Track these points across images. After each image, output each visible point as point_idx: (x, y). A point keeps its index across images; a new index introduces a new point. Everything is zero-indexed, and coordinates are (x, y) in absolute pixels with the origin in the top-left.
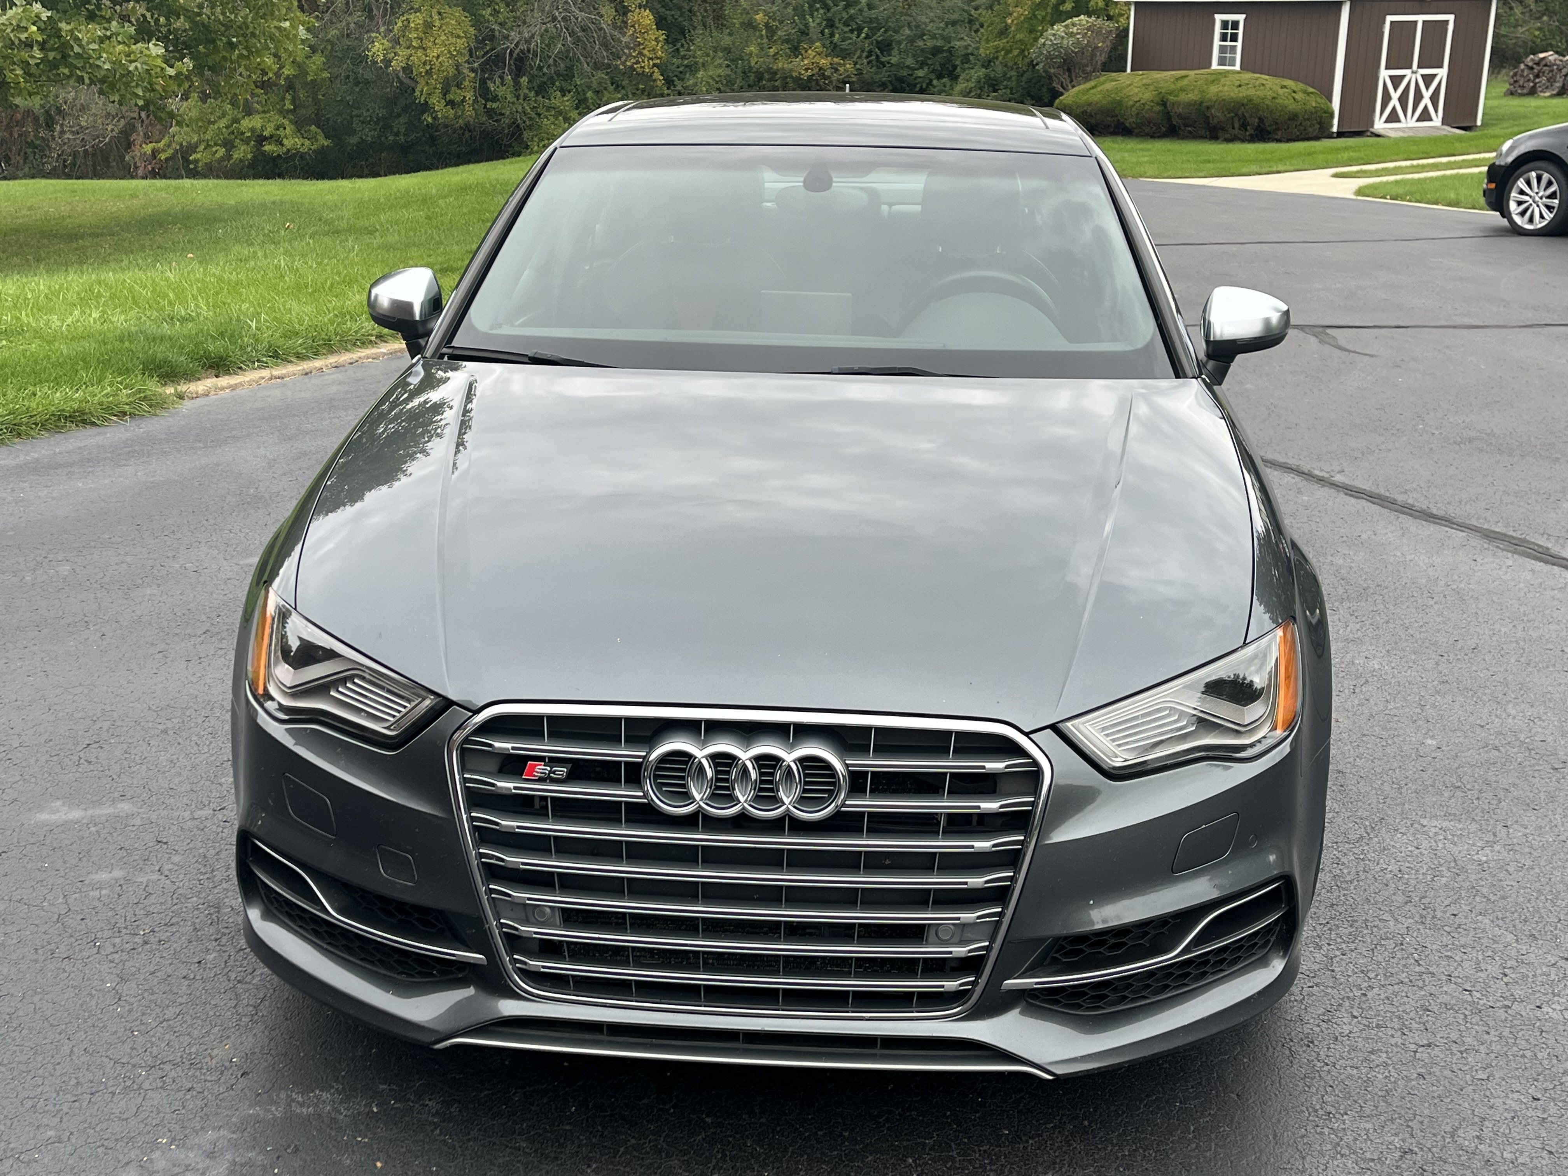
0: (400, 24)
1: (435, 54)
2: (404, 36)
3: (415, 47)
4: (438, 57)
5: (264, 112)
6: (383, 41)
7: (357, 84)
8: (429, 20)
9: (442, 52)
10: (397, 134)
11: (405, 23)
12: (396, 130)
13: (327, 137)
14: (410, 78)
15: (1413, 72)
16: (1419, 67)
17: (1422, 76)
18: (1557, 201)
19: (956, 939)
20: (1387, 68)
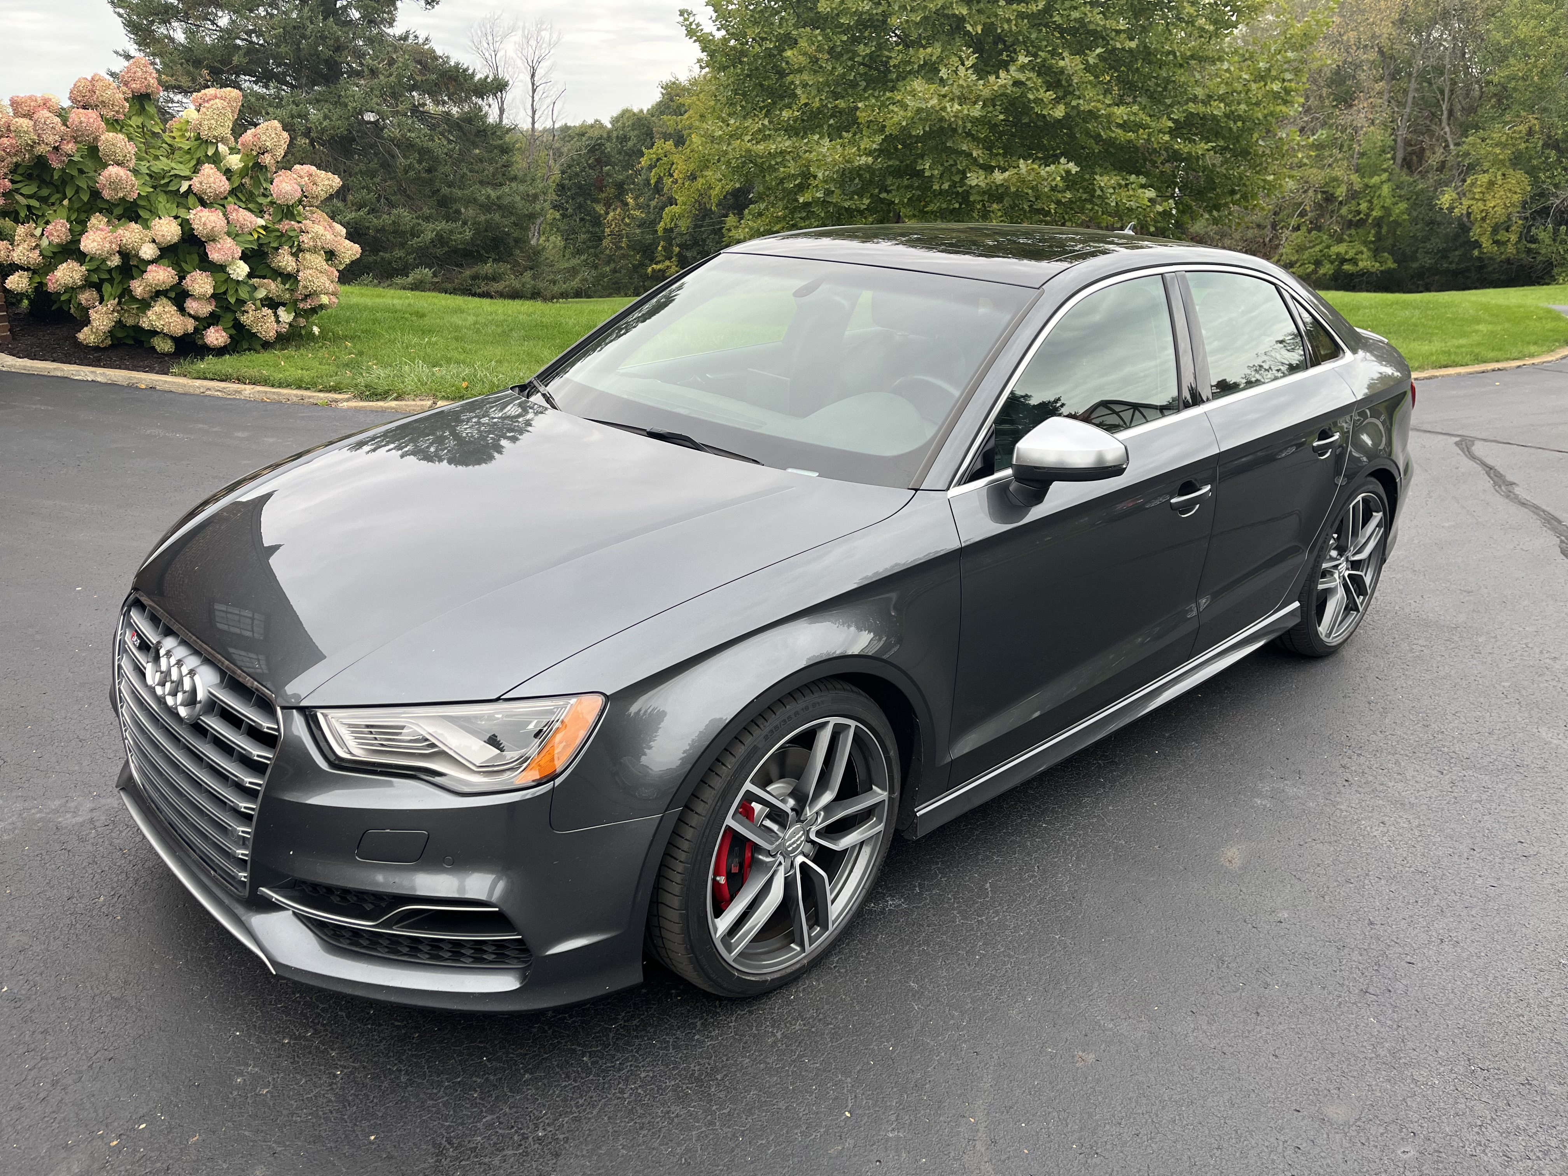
0: (1469, 181)
1: (1492, 205)
2: (1470, 191)
3: (1477, 199)
5: (1350, 242)
6: (1452, 193)
7: (1426, 224)
8: (1494, 179)
9: (1499, 203)
10: (1451, 263)
11: (1474, 181)
12: (1450, 260)
13: (1395, 262)
14: (1468, 222)
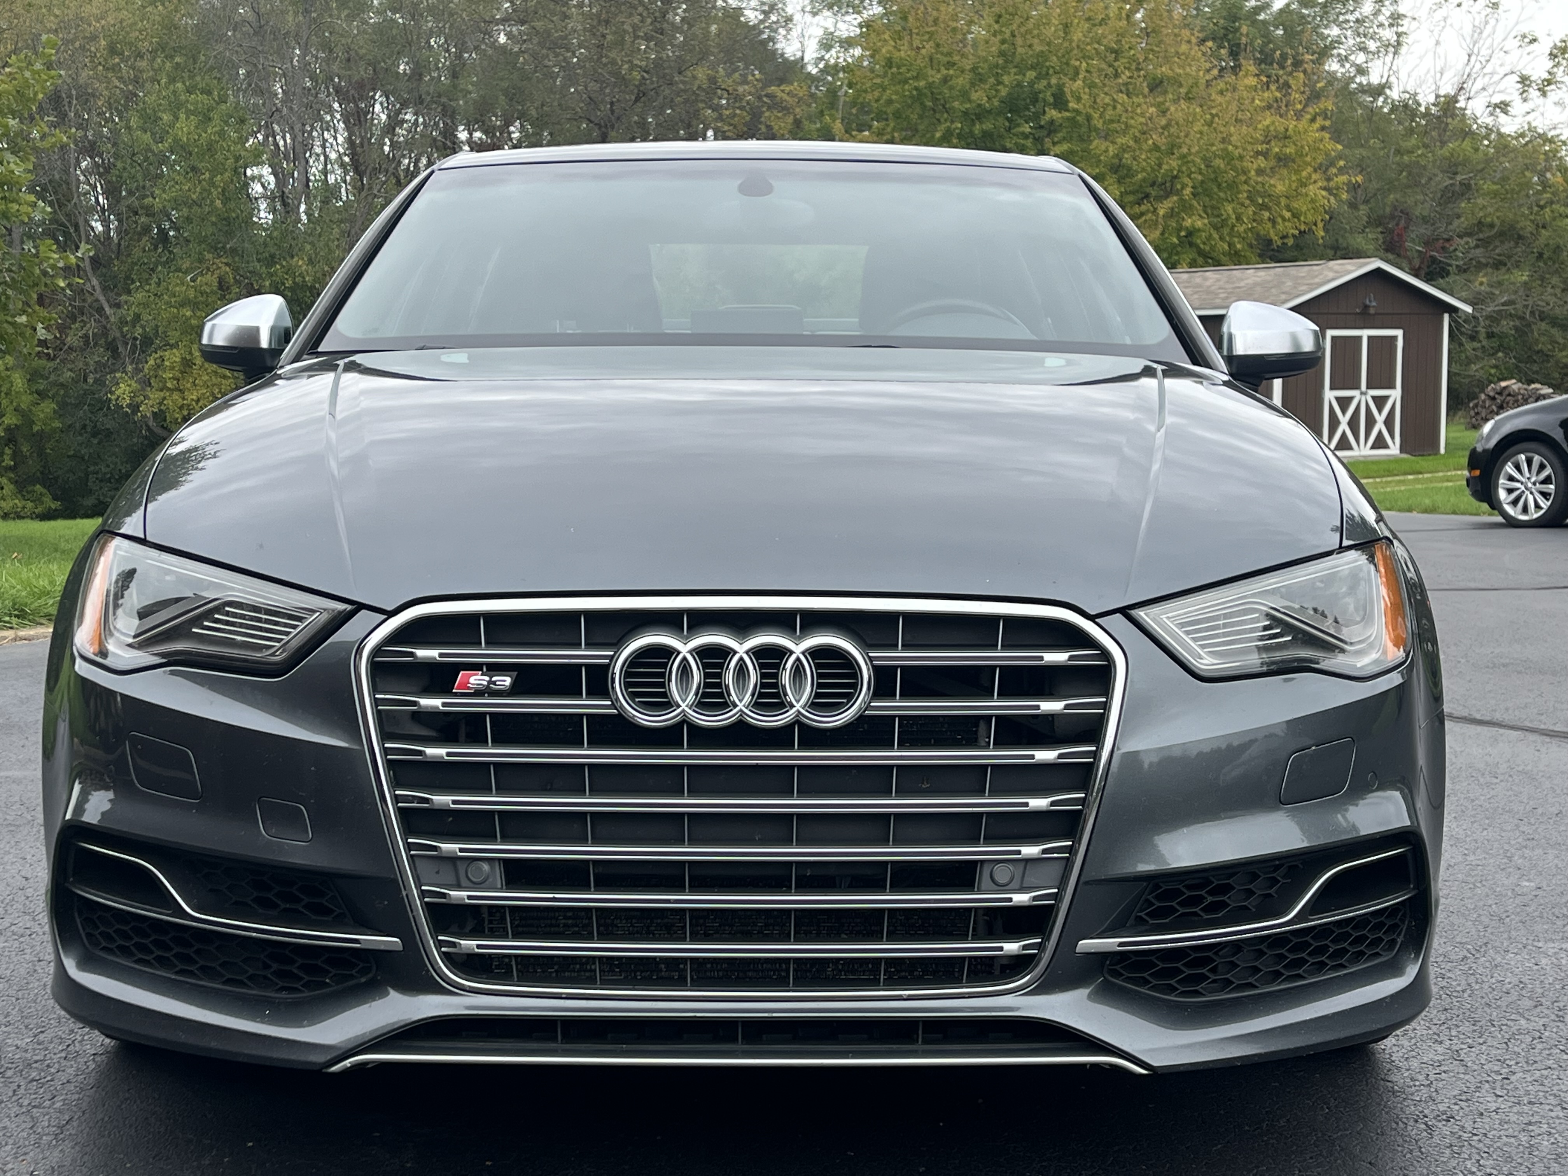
0: (151, 362)
1: (195, 398)
2: (156, 377)
3: (169, 389)
4: (198, 400)
6: (129, 382)
7: (94, 435)
8: (188, 357)
9: (204, 394)
11: (158, 361)
13: (55, 498)
14: (162, 426)
15: (1362, 393)
16: (1368, 388)
17: (1374, 398)
18: (1552, 487)
19: (1015, 884)
20: (1332, 388)
